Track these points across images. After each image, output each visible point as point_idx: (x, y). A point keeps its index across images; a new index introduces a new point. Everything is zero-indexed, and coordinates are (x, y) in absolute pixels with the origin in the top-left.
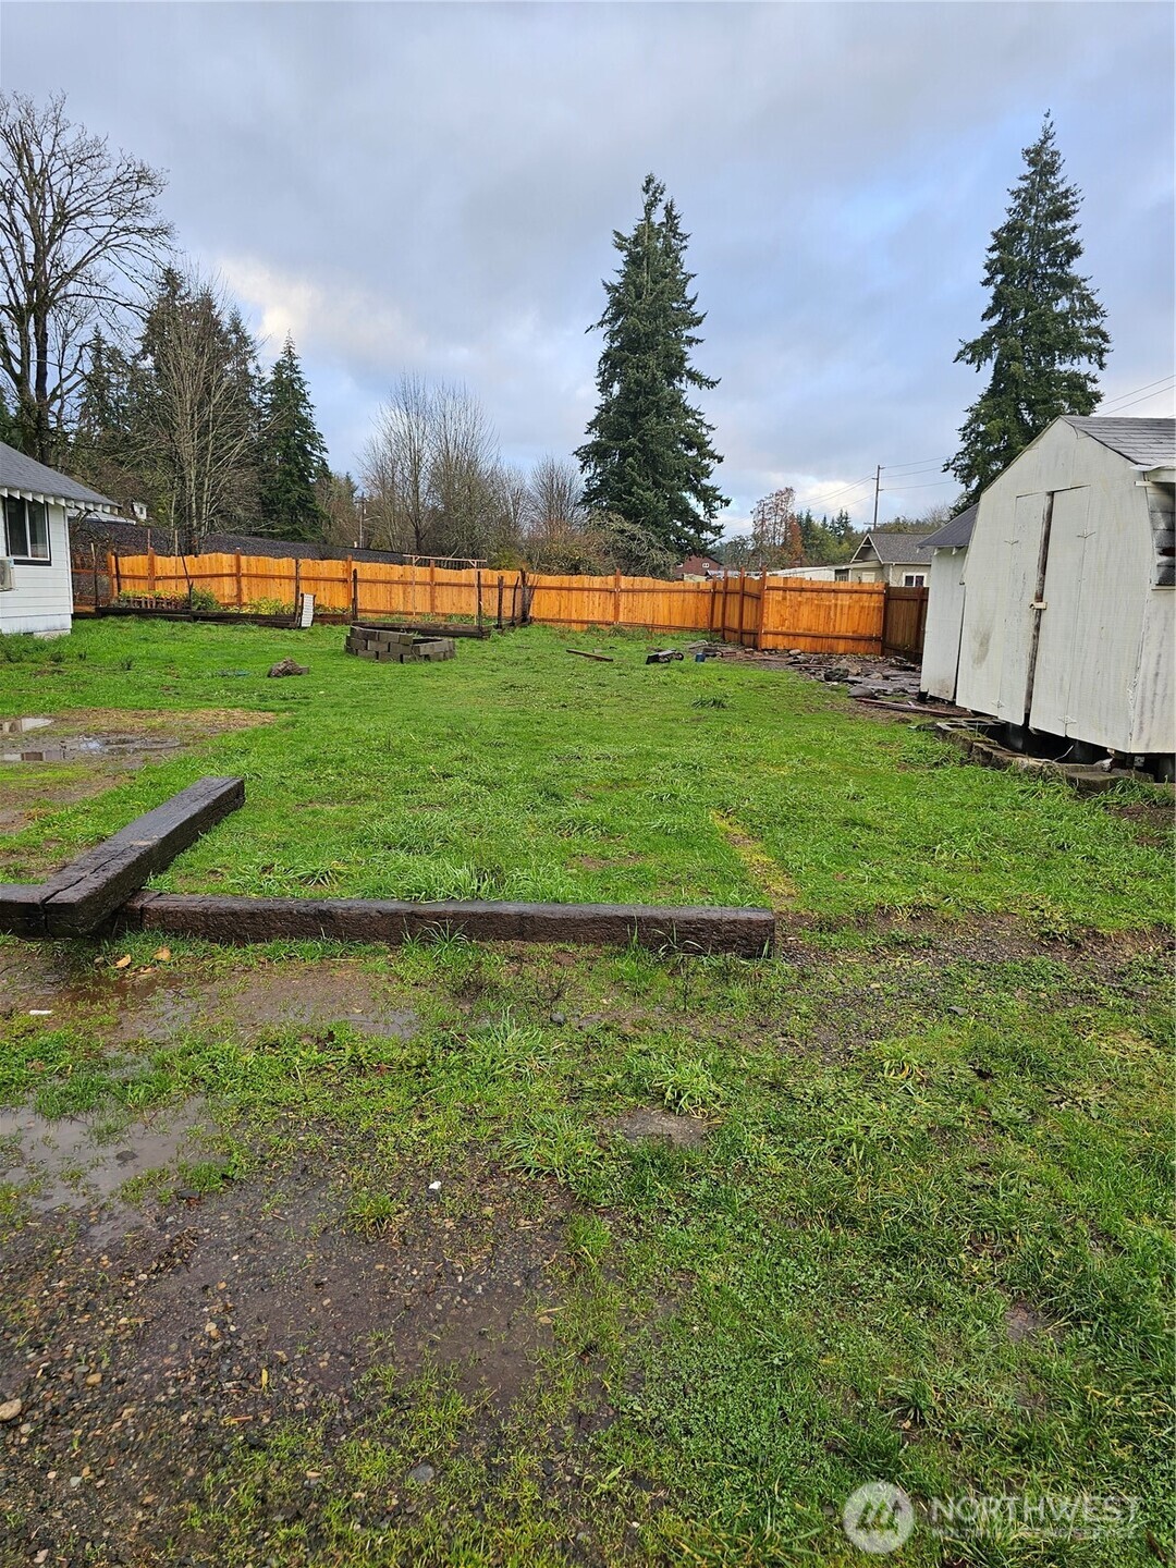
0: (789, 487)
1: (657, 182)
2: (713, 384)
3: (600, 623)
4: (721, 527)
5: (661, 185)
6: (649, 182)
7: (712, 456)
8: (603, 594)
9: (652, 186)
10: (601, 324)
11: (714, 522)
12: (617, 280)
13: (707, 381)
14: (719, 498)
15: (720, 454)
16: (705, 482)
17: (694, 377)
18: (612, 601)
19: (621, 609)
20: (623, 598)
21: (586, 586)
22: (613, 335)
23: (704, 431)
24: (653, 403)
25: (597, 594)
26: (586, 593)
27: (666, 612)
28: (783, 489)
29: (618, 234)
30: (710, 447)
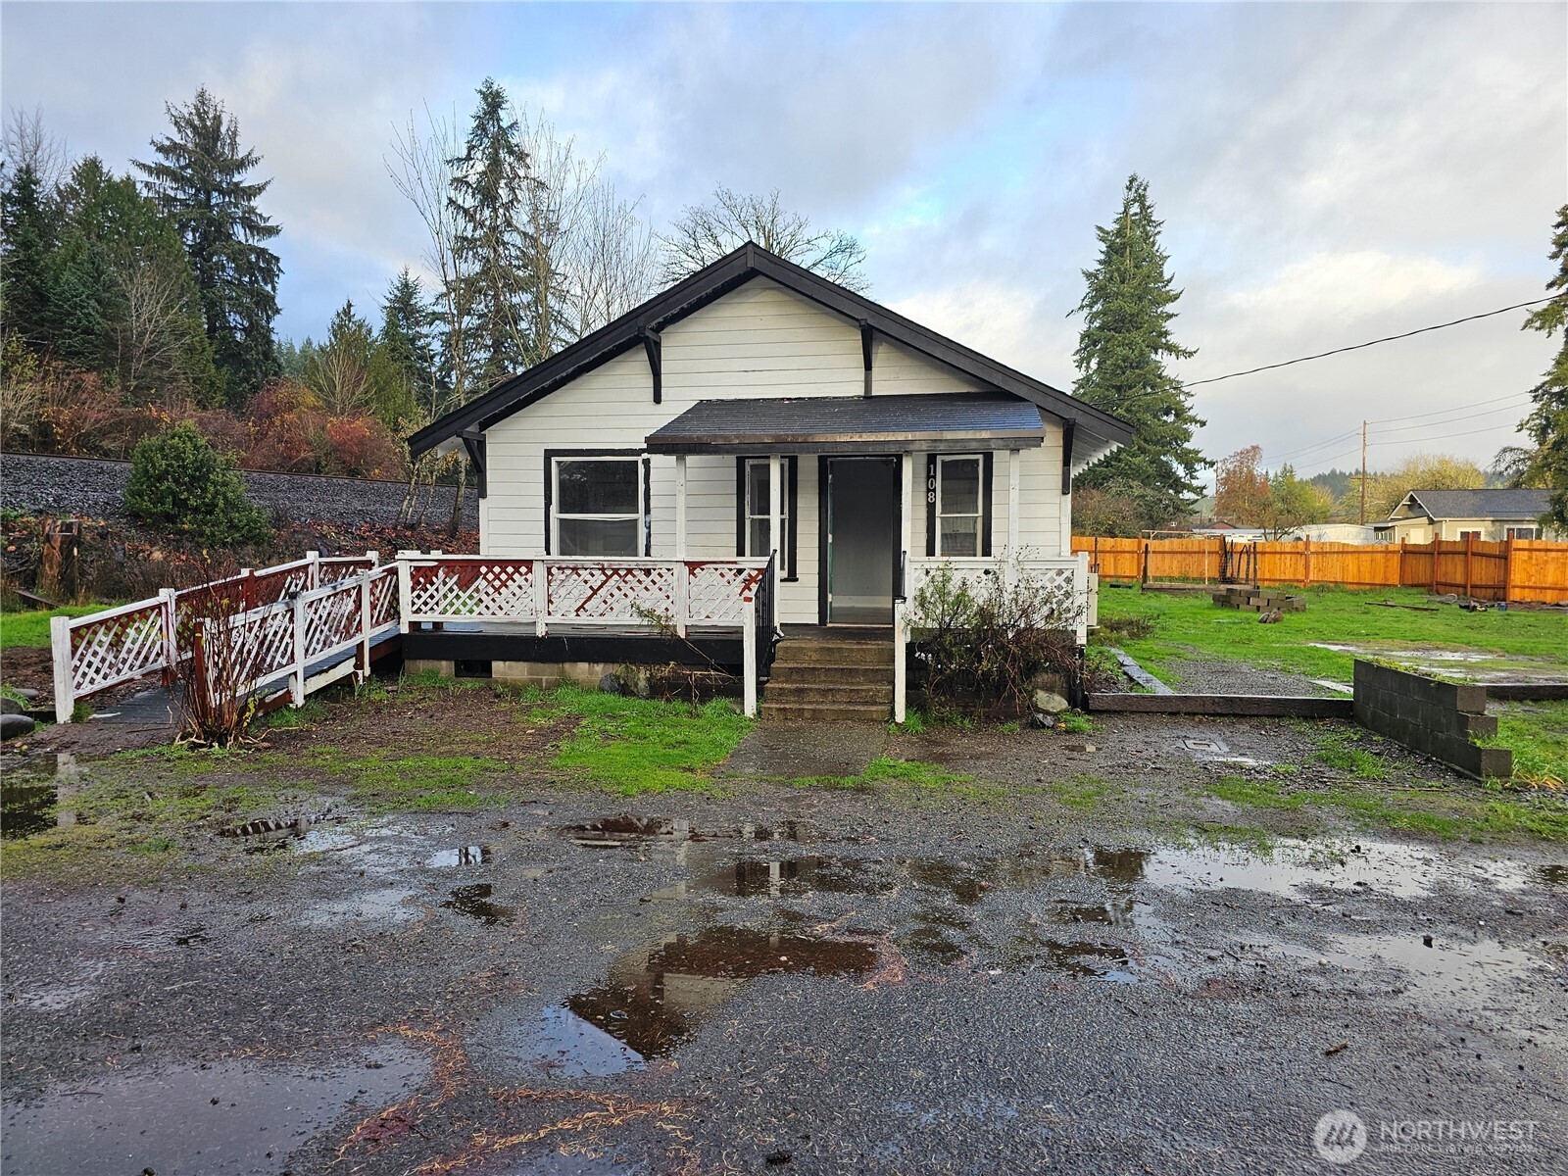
0: (1255, 444)
1: (1139, 180)
2: (1191, 354)
3: (1290, 580)
4: (1204, 488)
5: (1145, 183)
6: (1132, 180)
7: (1193, 420)
8: (1294, 556)
9: (1135, 184)
10: (1082, 307)
11: (1195, 483)
12: (1093, 267)
13: (1184, 352)
14: (1204, 460)
15: (1203, 419)
16: (1186, 445)
17: (1171, 348)
18: (1303, 562)
19: (1311, 568)
20: (1313, 560)
21: (1278, 550)
22: (1093, 317)
23: (1182, 397)
24: (1139, 376)
25: (1288, 556)
26: (1278, 556)
27: (1355, 571)
28: (1249, 448)
29: (1100, 228)
30: (1191, 413)
